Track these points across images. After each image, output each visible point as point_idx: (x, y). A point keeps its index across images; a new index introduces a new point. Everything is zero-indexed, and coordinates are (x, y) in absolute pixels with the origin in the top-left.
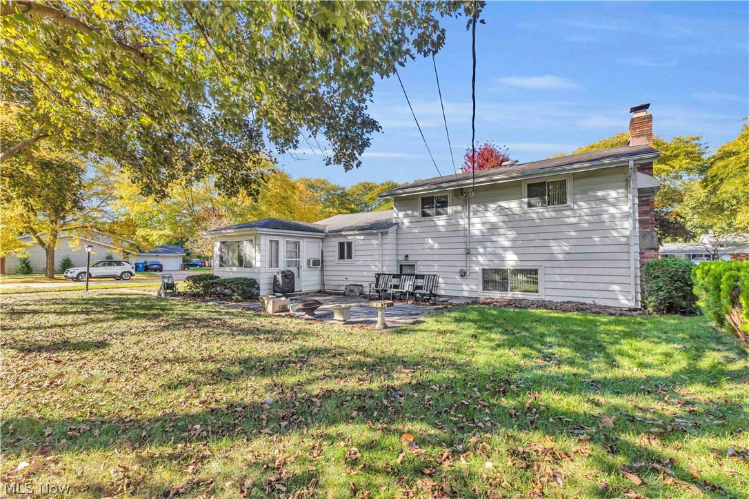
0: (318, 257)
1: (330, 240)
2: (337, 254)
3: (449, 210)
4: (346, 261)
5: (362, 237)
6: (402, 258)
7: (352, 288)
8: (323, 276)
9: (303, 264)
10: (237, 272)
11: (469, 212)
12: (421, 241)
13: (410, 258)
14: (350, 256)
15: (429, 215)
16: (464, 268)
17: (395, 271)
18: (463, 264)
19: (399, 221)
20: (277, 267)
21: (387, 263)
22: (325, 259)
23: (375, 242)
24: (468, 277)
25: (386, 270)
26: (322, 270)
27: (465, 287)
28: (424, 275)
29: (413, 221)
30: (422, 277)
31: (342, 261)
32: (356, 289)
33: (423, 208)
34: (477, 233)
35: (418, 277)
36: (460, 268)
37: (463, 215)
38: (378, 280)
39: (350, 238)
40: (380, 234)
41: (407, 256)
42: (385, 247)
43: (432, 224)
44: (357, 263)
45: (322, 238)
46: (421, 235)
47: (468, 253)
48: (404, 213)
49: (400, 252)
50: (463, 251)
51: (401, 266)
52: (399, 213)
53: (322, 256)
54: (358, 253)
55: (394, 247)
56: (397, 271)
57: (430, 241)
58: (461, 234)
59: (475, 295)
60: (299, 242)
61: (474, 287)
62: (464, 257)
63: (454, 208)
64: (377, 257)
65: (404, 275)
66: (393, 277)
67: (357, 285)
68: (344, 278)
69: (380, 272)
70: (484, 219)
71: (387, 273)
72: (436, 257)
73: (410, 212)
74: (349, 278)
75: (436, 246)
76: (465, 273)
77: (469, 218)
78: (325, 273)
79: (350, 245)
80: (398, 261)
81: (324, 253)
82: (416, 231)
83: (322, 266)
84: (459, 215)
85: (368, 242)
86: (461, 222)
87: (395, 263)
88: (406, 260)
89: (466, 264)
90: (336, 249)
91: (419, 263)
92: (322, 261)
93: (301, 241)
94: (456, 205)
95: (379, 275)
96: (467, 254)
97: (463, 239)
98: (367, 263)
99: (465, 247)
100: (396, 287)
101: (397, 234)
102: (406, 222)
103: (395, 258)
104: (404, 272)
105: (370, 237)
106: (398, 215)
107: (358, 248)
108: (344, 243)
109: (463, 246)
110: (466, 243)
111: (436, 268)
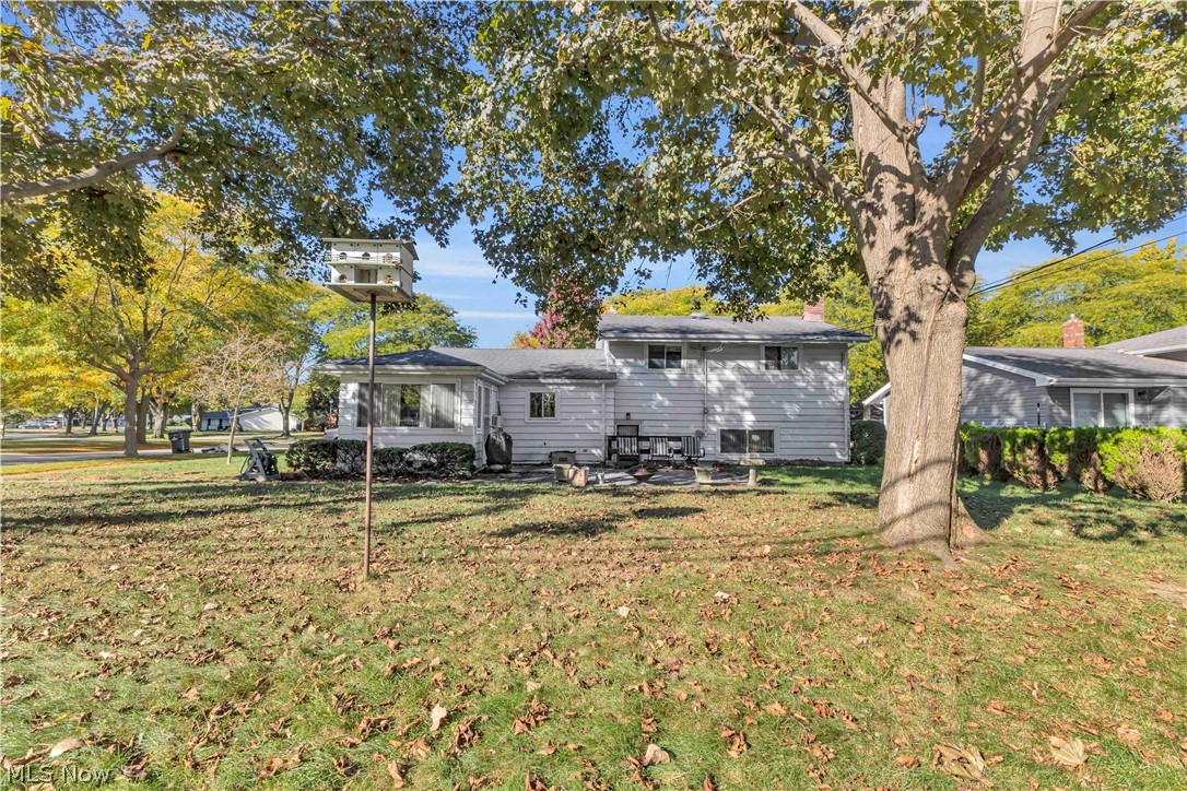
1: (515, 389)
2: (527, 409)
3: (684, 363)
4: (544, 419)
5: (572, 388)
6: (623, 416)
10: (411, 435)
11: (706, 368)
12: (647, 396)
13: (633, 417)
14: (551, 413)
15: (658, 367)
16: (701, 429)
18: (700, 424)
19: (617, 370)
24: (704, 439)
25: (610, 431)
29: (636, 371)
33: (650, 357)
34: (715, 390)
37: (699, 370)
39: (551, 387)
41: (628, 415)
42: (609, 402)
43: (662, 377)
44: (563, 423)
46: (647, 390)
47: (706, 412)
48: (623, 360)
49: (620, 410)
50: (701, 410)
51: (620, 426)
52: (617, 360)
54: (565, 409)
56: (614, 432)
57: (659, 397)
58: (698, 391)
61: (713, 450)
62: (700, 417)
63: (689, 362)
68: (540, 443)
69: (605, 434)
70: (722, 377)
72: (667, 417)
73: (632, 360)
74: (548, 444)
75: (667, 403)
76: (703, 434)
77: (706, 374)
79: (551, 397)
80: (615, 420)
81: (502, 407)
82: (640, 384)
84: (694, 369)
85: (582, 395)
86: (697, 377)
87: (612, 422)
88: (627, 419)
89: (704, 424)
90: (527, 402)
91: (645, 423)
93: (490, 389)
94: (691, 358)
96: (704, 413)
97: (700, 398)
98: (579, 423)
99: (702, 406)
102: (627, 372)
103: (613, 416)
105: (584, 389)
106: (615, 362)
107: (566, 402)
108: (540, 394)
109: (700, 404)
110: (703, 401)
111: (666, 429)
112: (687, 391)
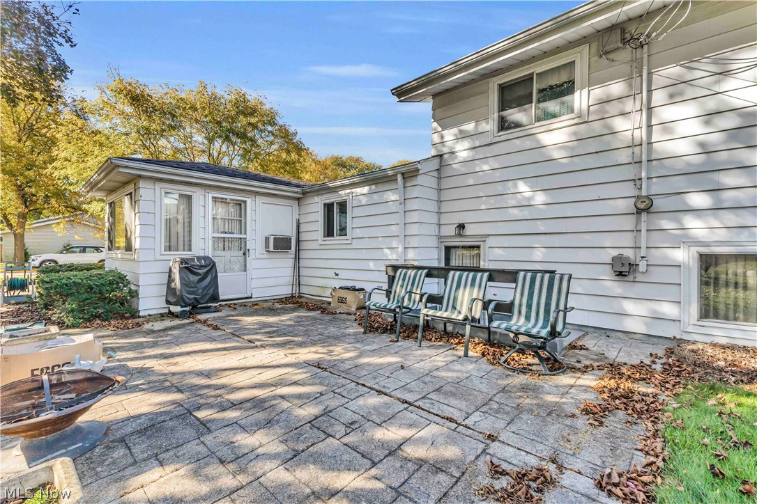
0: (290, 232)
1: (310, 201)
2: (320, 227)
3: (581, 99)
4: (336, 240)
5: (365, 190)
6: (451, 231)
7: (343, 294)
8: (297, 268)
9: (255, 243)
10: (122, 259)
11: (650, 91)
12: (499, 188)
13: (469, 230)
14: (343, 231)
15: (518, 125)
16: (629, 253)
17: (434, 259)
18: (627, 240)
19: (446, 150)
20: (190, 250)
21: (414, 242)
22: (303, 237)
23: (392, 196)
24: (639, 278)
25: (413, 257)
26: (297, 258)
27: (629, 307)
28: (515, 273)
29: (477, 144)
30: (510, 276)
31: (329, 240)
32: (350, 297)
33: (503, 107)
34: (682, 148)
35: (493, 275)
36: (615, 253)
37: (629, 105)
38: (392, 280)
39: (342, 192)
40: (399, 177)
41: (461, 227)
42: (412, 205)
43: (528, 143)
44: (356, 244)
45: (299, 199)
46: (498, 175)
47: (644, 208)
48: (455, 130)
49: (445, 219)
50: (626, 205)
51: (448, 250)
52: (445, 132)
53: (298, 232)
54: (357, 223)
55: (433, 206)
56: (439, 259)
57: (523, 187)
58: (624, 156)
59: (671, 331)
60: (245, 202)
61: (669, 310)
62: (629, 222)
63: (598, 92)
64: (394, 230)
65: (456, 269)
66: (428, 275)
67: (354, 289)
68: (331, 273)
69: (401, 262)
70: (711, 104)
71: (416, 264)
72: (541, 226)
73: (469, 127)
74: (342, 274)
75: (540, 198)
76: (633, 266)
77: (649, 109)
78: (303, 263)
79: (343, 206)
80: (440, 237)
81: (302, 226)
82: (485, 167)
83: (298, 250)
84: (612, 108)
85: (376, 198)
86: (620, 124)
87: (433, 242)
88: (460, 235)
89: (636, 239)
90: (320, 216)
91: (491, 242)
92: (298, 241)
93: (249, 201)
94: (602, 81)
95: (395, 268)
96: (639, 211)
97: (629, 172)
98: (374, 244)
99: (636, 193)
100: (435, 300)
101: (439, 178)
102: (463, 150)
103: (433, 230)
104: (454, 263)
105: (381, 188)
106: (442, 137)
107: (357, 212)
108: (332, 204)
109: (630, 190)
110: (637, 181)
111: (538, 254)
112: (591, 162)
